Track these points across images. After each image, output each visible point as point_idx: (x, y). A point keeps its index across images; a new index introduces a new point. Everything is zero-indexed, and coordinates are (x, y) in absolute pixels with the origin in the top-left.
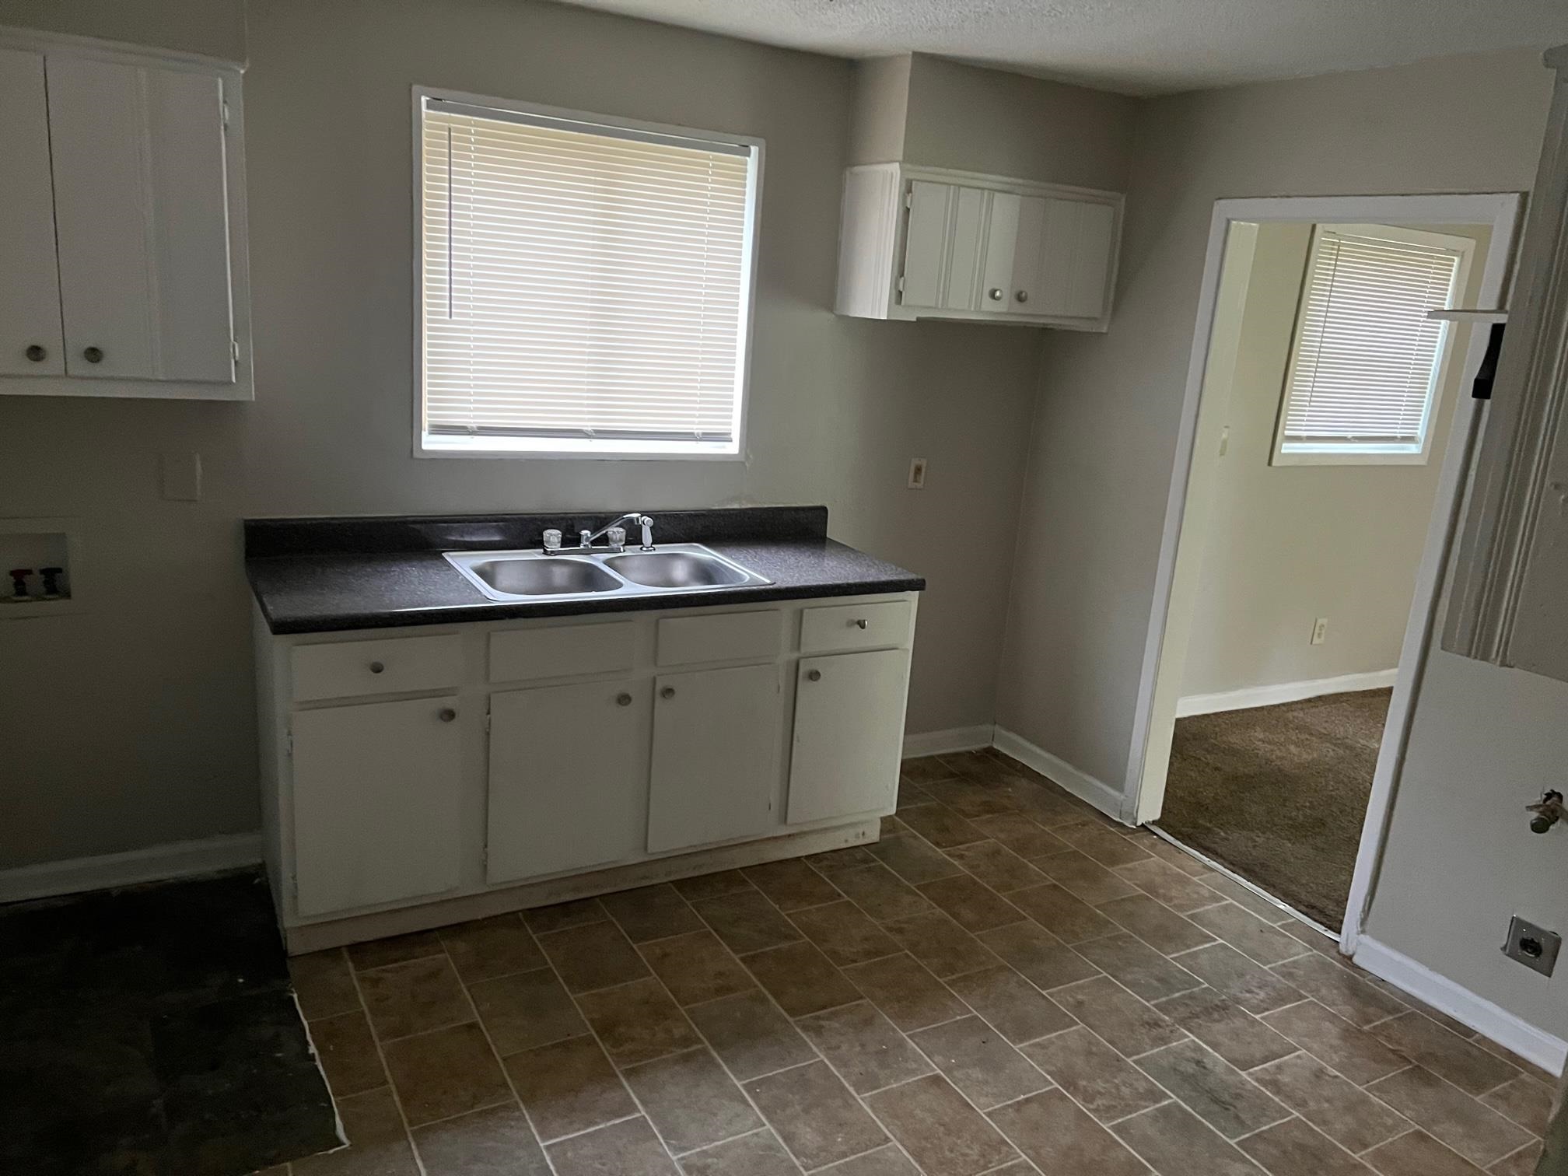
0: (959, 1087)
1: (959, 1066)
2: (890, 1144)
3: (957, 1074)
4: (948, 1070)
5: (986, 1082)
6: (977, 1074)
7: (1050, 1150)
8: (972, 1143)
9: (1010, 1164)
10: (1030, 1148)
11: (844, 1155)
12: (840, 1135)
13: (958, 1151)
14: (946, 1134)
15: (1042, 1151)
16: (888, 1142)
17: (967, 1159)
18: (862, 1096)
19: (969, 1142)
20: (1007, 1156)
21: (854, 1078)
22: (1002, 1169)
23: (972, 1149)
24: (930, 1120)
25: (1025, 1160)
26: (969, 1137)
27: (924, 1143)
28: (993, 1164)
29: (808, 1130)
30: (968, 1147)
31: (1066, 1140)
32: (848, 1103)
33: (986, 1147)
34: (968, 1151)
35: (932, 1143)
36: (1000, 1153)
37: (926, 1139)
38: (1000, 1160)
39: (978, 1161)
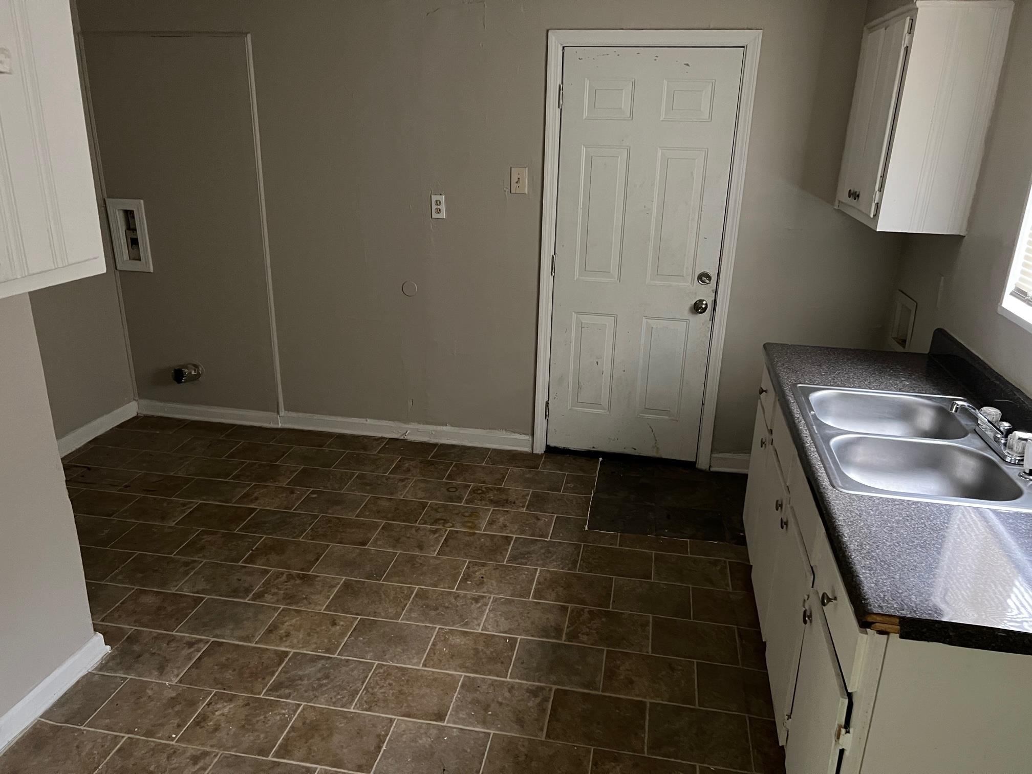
0: (424, 723)
1: (439, 737)
2: (421, 665)
3: (434, 732)
4: (442, 729)
5: (414, 740)
6: (424, 741)
7: (341, 725)
8: (384, 696)
9: (356, 700)
10: (352, 718)
11: (434, 645)
12: (447, 651)
13: (386, 687)
14: (402, 690)
15: (345, 721)
16: (423, 665)
17: (378, 687)
18: (463, 677)
19: (386, 695)
20: (360, 703)
21: (479, 681)
22: (358, 694)
23: (381, 693)
24: (416, 691)
25: (350, 709)
26: (388, 698)
27: (406, 678)
28: (364, 693)
29: (462, 643)
30: (384, 693)
31: (336, 739)
32: (463, 667)
33: (375, 699)
34: (382, 690)
35: (403, 680)
36: (366, 702)
37: (408, 681)
38: (362, 699)
39: (373, 689)
